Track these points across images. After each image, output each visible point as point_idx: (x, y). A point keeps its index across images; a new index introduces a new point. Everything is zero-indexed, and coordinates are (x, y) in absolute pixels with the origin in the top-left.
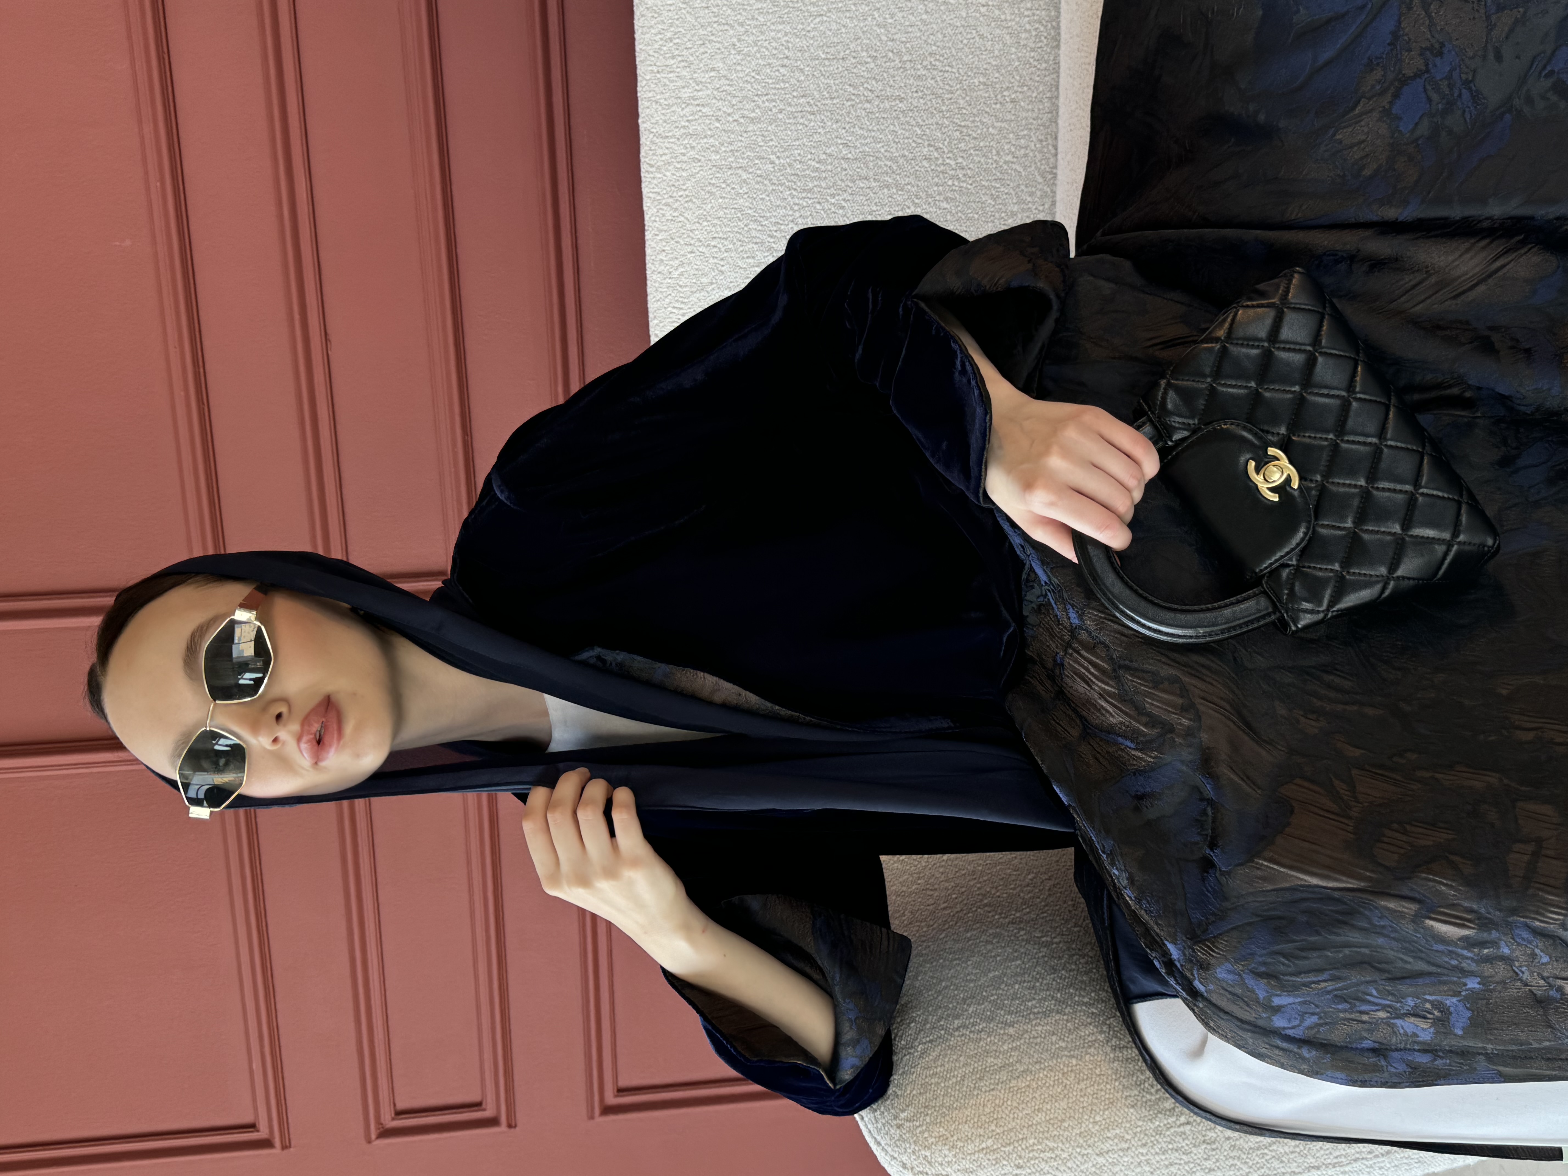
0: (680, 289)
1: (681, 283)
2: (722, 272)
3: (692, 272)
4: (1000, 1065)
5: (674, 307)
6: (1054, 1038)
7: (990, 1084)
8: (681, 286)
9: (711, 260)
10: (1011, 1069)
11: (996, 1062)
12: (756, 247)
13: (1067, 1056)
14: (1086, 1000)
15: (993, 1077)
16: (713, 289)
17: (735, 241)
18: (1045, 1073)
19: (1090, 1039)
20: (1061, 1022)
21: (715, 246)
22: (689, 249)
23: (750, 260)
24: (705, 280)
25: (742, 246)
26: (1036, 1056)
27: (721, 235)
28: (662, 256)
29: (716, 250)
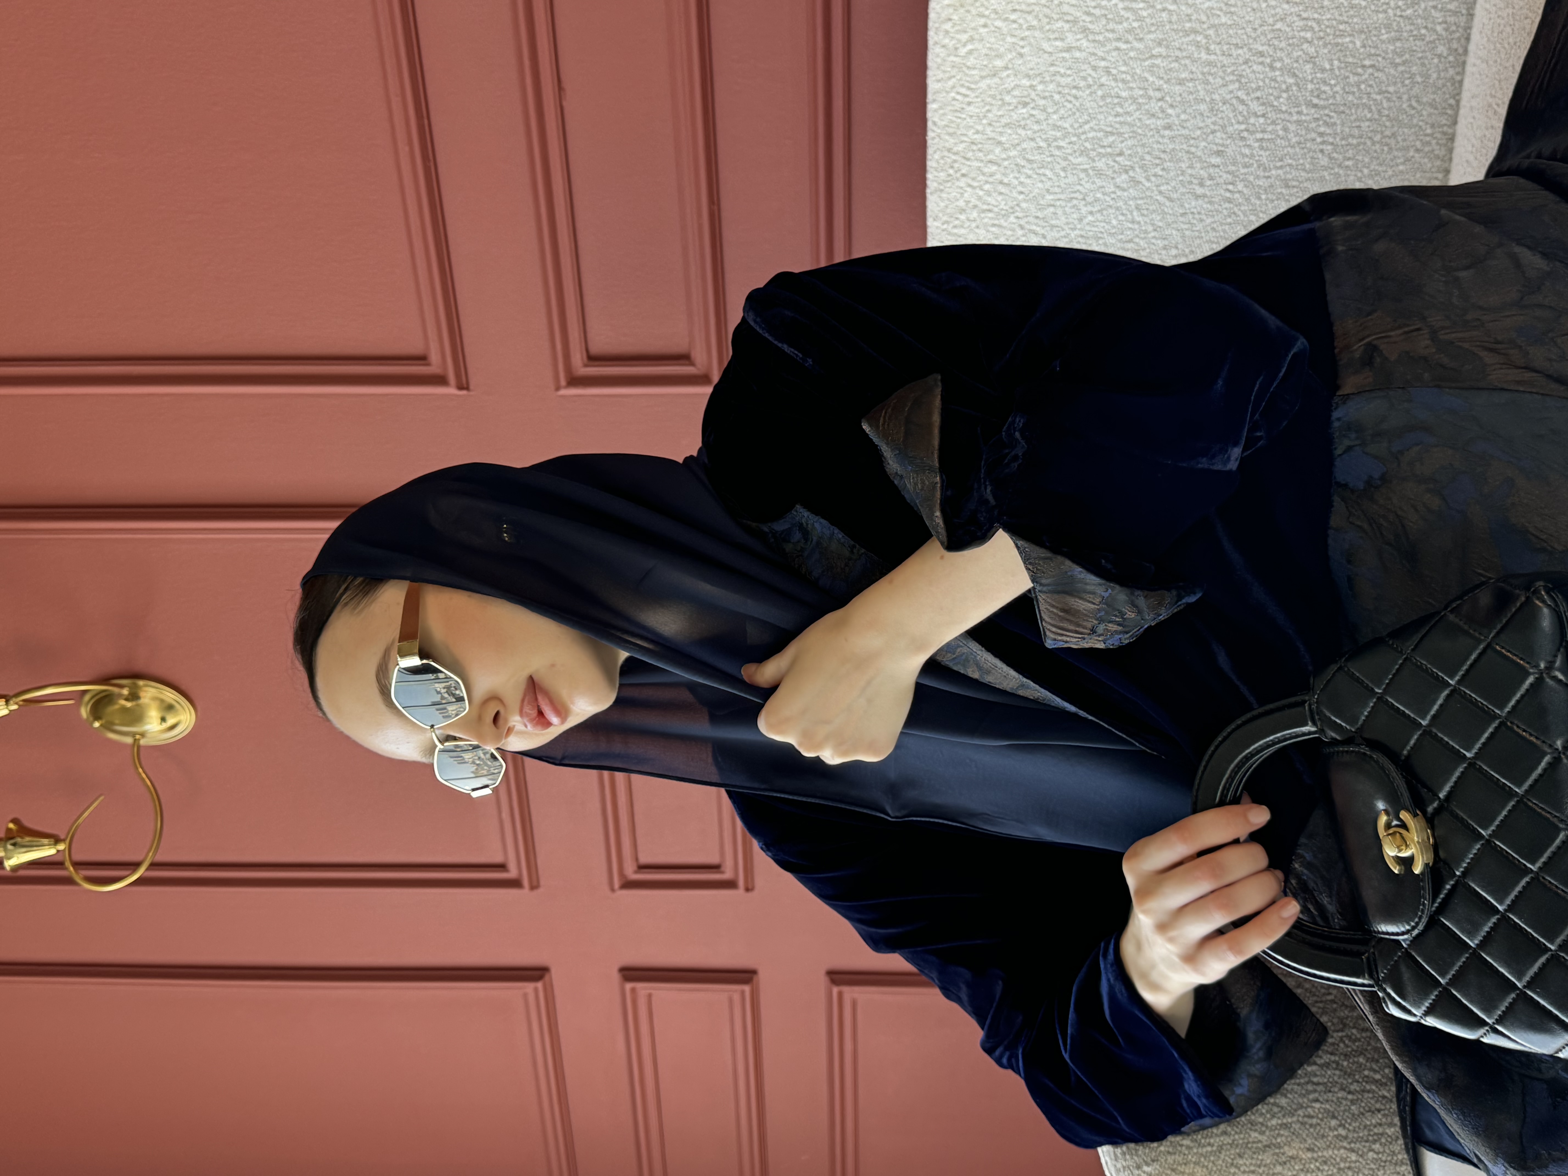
0: (967, 72)
1: (969, 64)
2: (1021, 55)
3: (984, 51)
4: (1265, 1143)
5: (958, 93)
6: (1334, 1123)
7: (1251, 1164)
8: (968, 68)
9: (1009, 39)
10: (1277, 1151)
11: (1260, 1137)
12: (1067, 26)
13: (1345, 1148)
14: (1378, 1077)
15: (1255, 1156)
16: (1008, 76)
17: (1041, 16)
18: (1317, 1164)
19: (1376, 1130)
20: (1344, 1102)
21: (1014, 22)
22: (982, 21)
23: (1058, 43)
24: (999, 63)
25: (1049, 23)
26: (1309, 1141)
27: (1024, 7)
28: (948, 26)
29: (1015, 26)
